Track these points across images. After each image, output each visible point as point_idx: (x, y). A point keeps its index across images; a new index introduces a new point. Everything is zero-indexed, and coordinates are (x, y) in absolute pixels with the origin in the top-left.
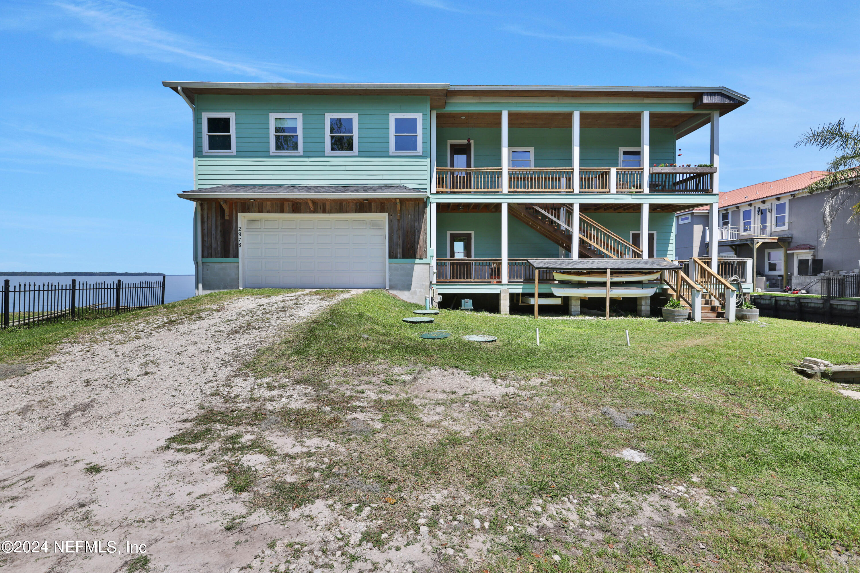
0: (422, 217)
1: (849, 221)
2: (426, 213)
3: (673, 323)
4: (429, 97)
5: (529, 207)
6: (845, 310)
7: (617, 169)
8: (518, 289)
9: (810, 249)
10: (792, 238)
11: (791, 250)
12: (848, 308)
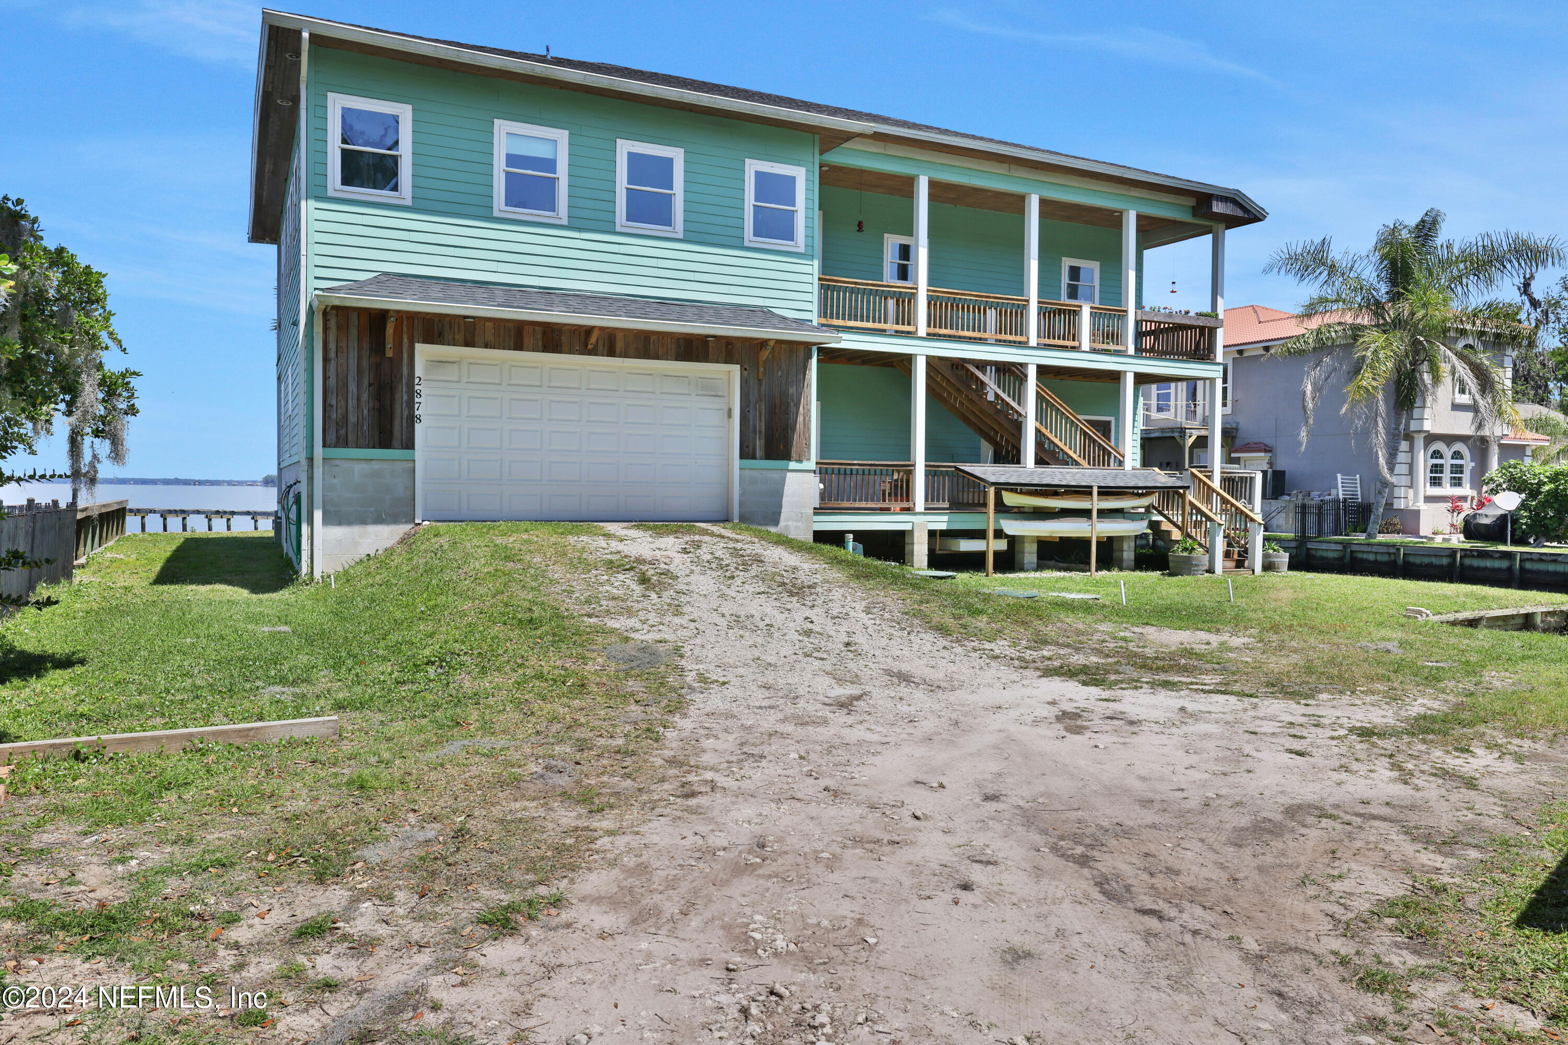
0: (802, 377)
1: (1344, 410)
2: (811, 369)
3: (1188, 578)
4: (817, 137)
5: (958, 365)
6: (1327, 558)
7: (1091, 308)
8: (941, 522)
9: (1266, 451)
10: (1237, 429)
11: (1236, 451)
12: (1331, 555)
